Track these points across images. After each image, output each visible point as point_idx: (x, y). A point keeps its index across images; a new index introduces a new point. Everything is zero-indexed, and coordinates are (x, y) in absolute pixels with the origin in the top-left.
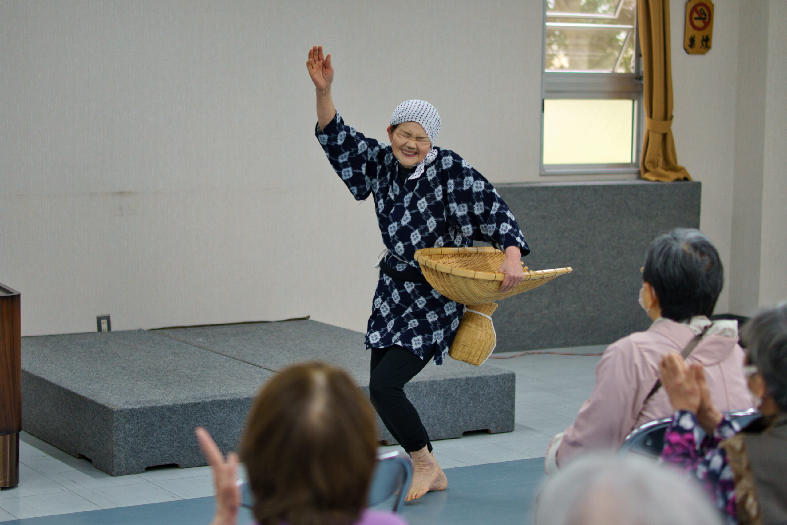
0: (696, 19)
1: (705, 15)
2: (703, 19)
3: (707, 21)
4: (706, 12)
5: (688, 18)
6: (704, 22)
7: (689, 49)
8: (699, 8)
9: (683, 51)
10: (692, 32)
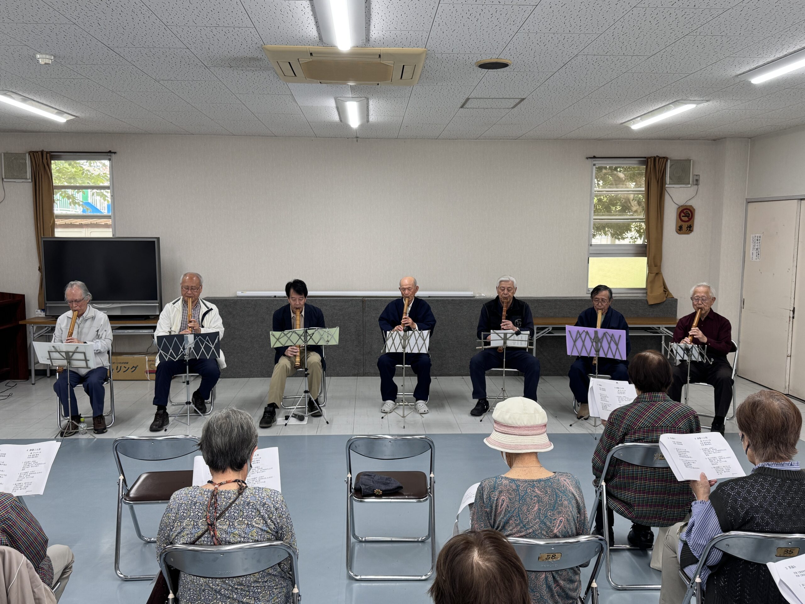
0: (683, 216)
1: (689, 214)
2: (688, 217)
3: (690, 217)
4: (689, 212)
5: (678, 216)
6: (689, 218)
7: (679, 232)
8: (685, 211)
9: (676, 233)
10: (681, 223)
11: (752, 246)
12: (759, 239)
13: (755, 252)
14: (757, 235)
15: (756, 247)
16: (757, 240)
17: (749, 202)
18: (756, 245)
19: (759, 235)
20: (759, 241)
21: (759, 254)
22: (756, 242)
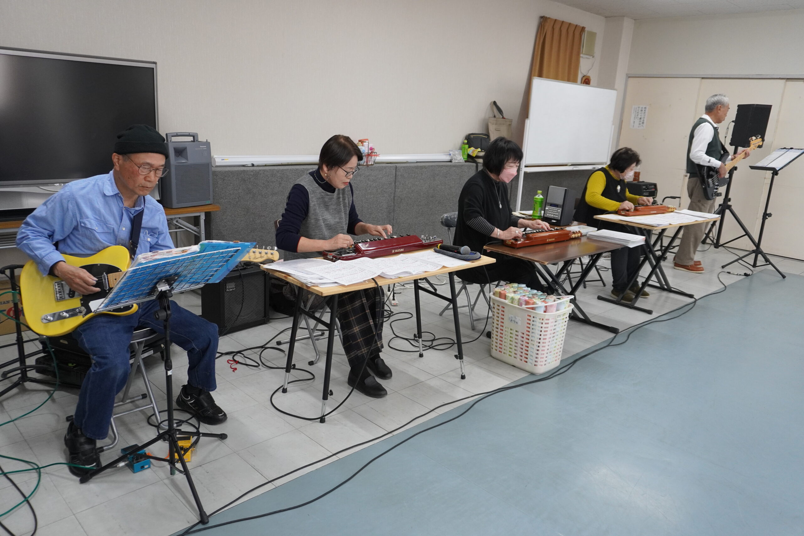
11: (633, 116)
12: (644, 110)
13: (637, 121)
14: (642, 106)
15: (639, 117)
16: (642, 111)
17: (629, 77)
18: (640, 115)
19: (644, 107)
20: (643, 112)
21: (643, 123)
22: (640, 112)
